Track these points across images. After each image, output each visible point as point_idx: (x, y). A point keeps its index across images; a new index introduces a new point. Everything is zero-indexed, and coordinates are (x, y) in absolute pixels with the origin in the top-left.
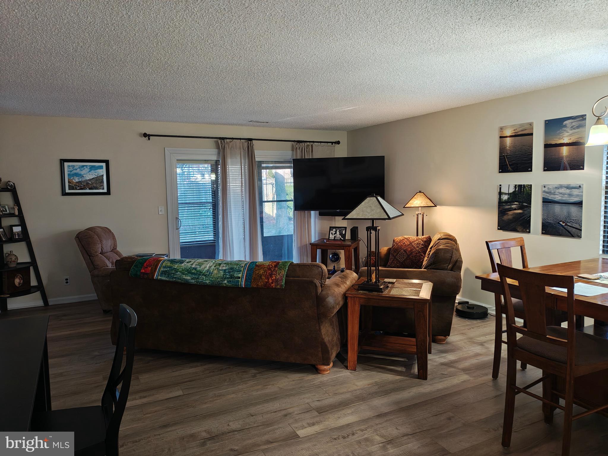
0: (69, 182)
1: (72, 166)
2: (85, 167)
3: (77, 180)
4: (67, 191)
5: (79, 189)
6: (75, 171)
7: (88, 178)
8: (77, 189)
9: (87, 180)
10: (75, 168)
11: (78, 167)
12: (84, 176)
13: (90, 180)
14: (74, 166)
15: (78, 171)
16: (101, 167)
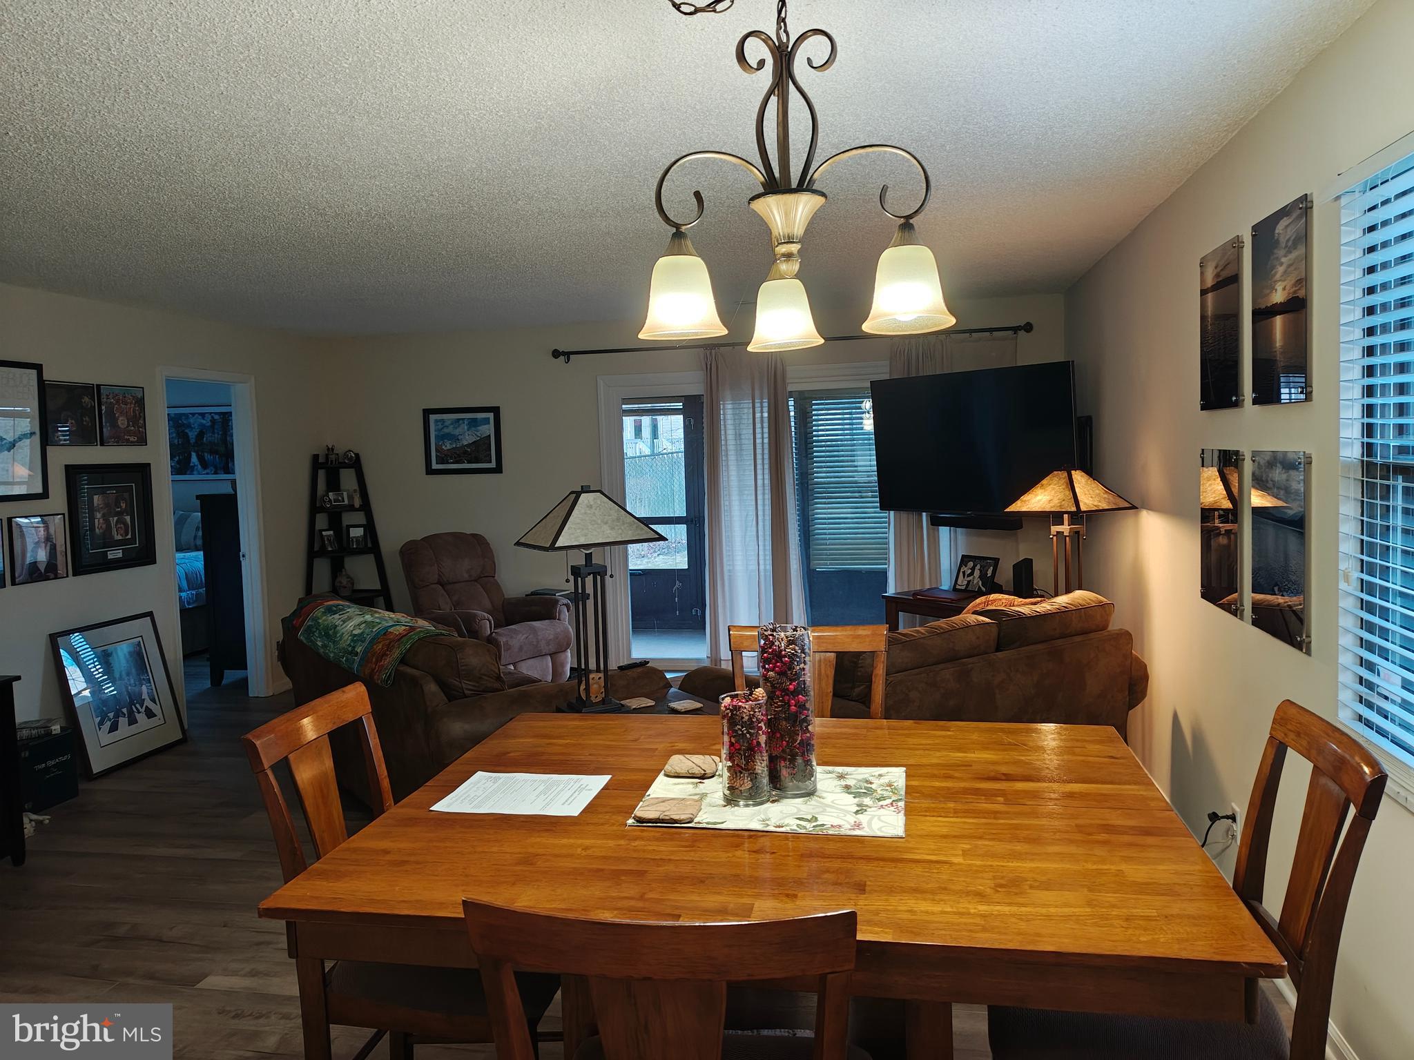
0: (437, 450)
1: (440, 420)
2: (461, 422)
3: (449, 447)
4: (435, 466)
5: (452, 463)
6: (446, 430)
7: (465, 443)
8: (448, 463)
9: (464, 446)
10: (446, 424)
11: (449, 422)
12: (460, 437)
13: (467, 446)
14: (443, 421)
15: (450, 430)
16: (487, 421)
